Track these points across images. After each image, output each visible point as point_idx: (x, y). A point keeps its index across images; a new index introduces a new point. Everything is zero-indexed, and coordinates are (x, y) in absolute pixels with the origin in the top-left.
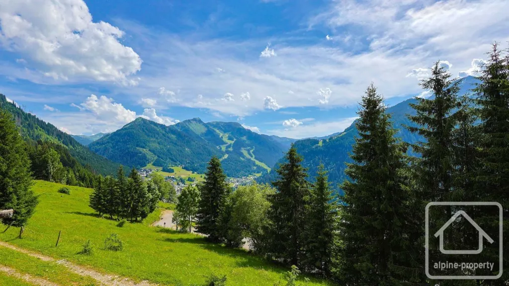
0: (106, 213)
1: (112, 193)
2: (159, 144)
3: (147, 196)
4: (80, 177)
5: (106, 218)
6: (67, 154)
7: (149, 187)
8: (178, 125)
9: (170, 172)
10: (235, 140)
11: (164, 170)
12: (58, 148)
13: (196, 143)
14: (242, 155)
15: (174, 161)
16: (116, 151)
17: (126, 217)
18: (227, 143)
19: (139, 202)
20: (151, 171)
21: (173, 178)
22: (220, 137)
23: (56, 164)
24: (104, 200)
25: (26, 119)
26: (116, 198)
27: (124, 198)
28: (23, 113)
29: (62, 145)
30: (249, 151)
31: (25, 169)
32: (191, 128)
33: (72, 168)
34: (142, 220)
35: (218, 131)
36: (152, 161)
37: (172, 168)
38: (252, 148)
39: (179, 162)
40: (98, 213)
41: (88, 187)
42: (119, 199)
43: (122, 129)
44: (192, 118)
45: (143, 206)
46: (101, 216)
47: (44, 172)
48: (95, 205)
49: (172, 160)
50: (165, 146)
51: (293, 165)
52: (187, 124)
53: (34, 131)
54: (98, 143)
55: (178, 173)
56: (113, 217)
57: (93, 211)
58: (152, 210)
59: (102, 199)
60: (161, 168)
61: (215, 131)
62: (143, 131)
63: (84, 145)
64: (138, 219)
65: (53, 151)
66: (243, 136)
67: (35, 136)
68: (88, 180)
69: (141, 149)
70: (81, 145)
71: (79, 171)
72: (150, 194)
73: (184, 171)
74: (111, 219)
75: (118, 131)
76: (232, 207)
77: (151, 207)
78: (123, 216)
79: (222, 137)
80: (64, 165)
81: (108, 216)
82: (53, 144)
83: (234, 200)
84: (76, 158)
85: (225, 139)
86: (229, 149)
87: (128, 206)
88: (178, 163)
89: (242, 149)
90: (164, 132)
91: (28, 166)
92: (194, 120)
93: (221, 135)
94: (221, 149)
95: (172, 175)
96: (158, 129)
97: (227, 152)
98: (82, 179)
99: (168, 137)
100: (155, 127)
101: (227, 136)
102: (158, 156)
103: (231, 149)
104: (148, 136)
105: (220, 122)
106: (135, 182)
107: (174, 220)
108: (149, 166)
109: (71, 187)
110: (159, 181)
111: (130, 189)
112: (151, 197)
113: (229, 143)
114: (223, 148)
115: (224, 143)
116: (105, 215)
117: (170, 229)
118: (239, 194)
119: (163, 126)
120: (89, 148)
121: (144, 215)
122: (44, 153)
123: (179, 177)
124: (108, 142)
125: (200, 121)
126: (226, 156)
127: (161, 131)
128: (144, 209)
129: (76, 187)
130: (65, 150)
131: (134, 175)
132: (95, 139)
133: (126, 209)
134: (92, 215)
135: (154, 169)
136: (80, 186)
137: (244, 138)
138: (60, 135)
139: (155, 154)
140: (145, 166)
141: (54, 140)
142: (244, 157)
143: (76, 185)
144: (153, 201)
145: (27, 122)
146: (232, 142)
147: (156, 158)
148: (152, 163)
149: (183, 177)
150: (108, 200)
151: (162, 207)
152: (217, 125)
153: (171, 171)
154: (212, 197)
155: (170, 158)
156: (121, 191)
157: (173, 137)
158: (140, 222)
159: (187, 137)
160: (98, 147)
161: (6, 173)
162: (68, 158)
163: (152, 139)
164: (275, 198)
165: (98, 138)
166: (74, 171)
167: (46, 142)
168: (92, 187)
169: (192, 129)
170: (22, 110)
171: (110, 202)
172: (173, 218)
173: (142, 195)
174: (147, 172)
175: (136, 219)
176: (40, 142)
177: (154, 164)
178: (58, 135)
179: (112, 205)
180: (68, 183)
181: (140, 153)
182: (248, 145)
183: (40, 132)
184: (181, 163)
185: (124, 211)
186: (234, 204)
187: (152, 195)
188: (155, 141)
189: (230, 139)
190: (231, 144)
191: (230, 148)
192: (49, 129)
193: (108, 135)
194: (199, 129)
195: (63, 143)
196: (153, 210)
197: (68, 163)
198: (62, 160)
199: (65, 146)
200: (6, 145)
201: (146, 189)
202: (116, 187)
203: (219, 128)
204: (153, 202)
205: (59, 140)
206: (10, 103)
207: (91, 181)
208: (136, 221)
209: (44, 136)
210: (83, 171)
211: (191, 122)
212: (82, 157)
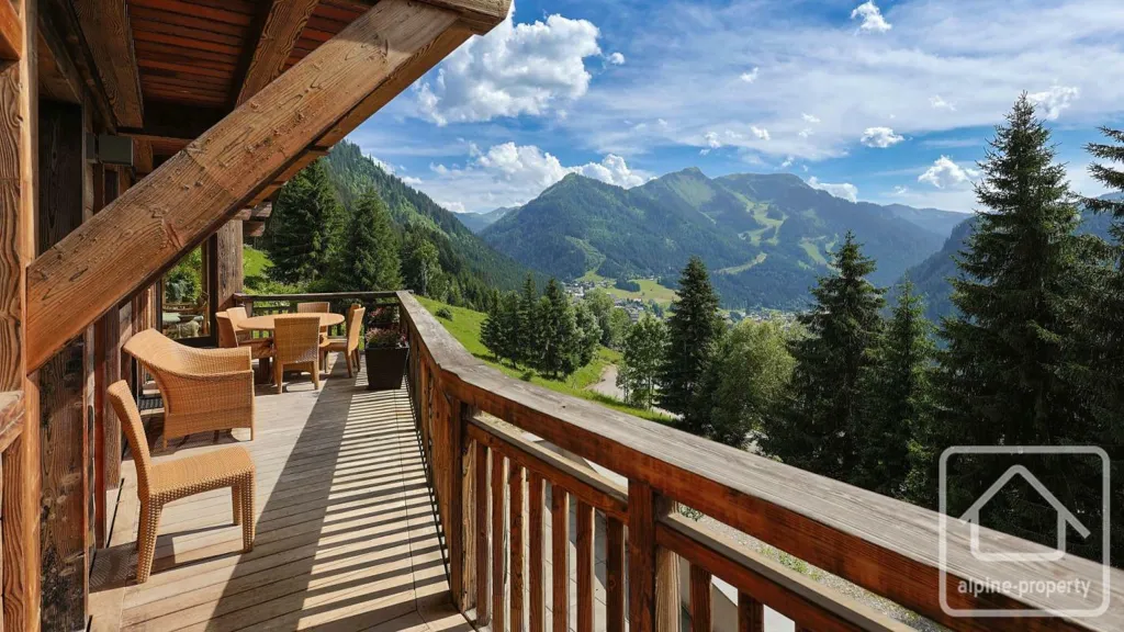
0: (504, 356)
1: (514, 321)
2: (609, 228)
3: (575, 331)
4: (468, 291)
5: (506, 365)
6: (448, 250)
7: (579, 316)
8: (649, 185)
9: (631, 291)
10: (785, 217)
11: (619, 286)
12: (434, 237)
13: (690, 227)
14: (802, 255)
15: (642, 268)
16: (529, 244)
17: (539, 368)
18: (765, 226)
19: (559, 342)
20: (593, 286)
21: (637, 302)
22: (748, 210)
23: (433, 268)
24: (503, 332)
25: (388, 185)
26: (521, 332)
27: (535, 332)
28: (384, 174)
29: (441, 232)
30: (821, 245)
31: (396, 272)
32: (678, 191)
33: (456, 274)
34: (565, 376)
35: (740, 197)
36: (596, 265)
37: (636, 281)
38: (832, 239)
39: (652, 268)
40: (493, 355)
41: (480, 311)
42: (527, 334)
43: (539, 198)
44: (682, 169)
45: (567, 351)
46: (497, 361)
47: (416, 280)
48: (488, 340)
49: (636, 263)
50: (622, 234)
51: (850, 281)
52: (669, 182)
53: (399, 208)
54: (497, 227)
55: (647, 292)
56: (517, 365)
57: (485, 351)
58: (585, 361)
59: (498, 330)
60: (613, 282)
61: (734, 198)
62: (579, 202)
63: (475, 232)
64: (560, 374)
65: (427, 244)
66: (807, 209)
67: (401, 215)
68: (481, 298)
69: (574, 240)
70: (470, 232)
71: (466, 280)
72: (581, 329)
73: (663, 288)
74: (514, 367)
75: (531, 203)
76: (720, 363)
77: (583, 356)
78: (531, 365)
79: (752, 212)
80: (445, 268)
81: (509, 362)
82: (426, 230)
83: (727, 350)
84: (462, 257)
85: (760, 217)
86: (769, 241)
87: (540, 347)
88: (650, 271)
89: (803, 239)
90: (620, 204)
91: (398, 268)
92: (686, 172)
93: (750, 206)
94: (748, 239)
95: (635, 297)
96: (608, 198)
97: (764, 248)
98: (471, 295)
99: (629, 214)
100: (603, 194)
101: (766, 207)
102: (608, 256)
103: (774, 241)
104: (589, 212)
105: (749, 175)
106: (553, 304)
107: (619, 381)
108: (590, 276)
109: (454, 308)
110: (603, 306)
111: (544, 317)
112: (583, 335)
113: (769, 227)
114: (755, 238)
115: (755, 225)
116: (503, 360)
117: (613, 398)
118: (739, 338)
119: (617, 190)
120: (481, 238)
121: (569, 369)
122: (415, 248)
123: (649, 303)
124: (514, 226)
125: (699, 176)
126: (762, 258)
127: (614, 201)
128: (569, 355)
129: (460, 309)
130: (446, 242)
131: (551, 291)
132: (493, 221)
133: (537, 353)
134: (484, 357)
135: (600, 282)
136: (468, 308)
137: (810, 213)
138: (438, 214)
139: (602, 251)
140: (583, 275)
141: (428, 223)
142: (807, 260)
143: (462, 306)
144: (587, 343)
145: (390, 192)
146: (778, 223)
147: (603, 258)
148: (596, 269)
149: (658, 301)
150: (509, 333)
151: (605, 358)
152: (742, 183)
153: (635, 288)
154: (689, 342)
155: (632, 260)
156: (530, 319)
157: (640, 213)
158: (561, 379)
159: (670, 212)
160: (496, 236)
161: (375, 277)
162: (450, 256)
163: (595, 219)
164: (803, 349)
165: (499, 217)
166: (459, 281)
167: (417, 228)
168: (486, 311)
169: (682, 195)
170: (382, 171)
171: (512, 337)
172: (618, 378)
173: (566, 331)
174: (585, 288)
175: (556, 373)
176: (407, 226)
177: (599, 273)
178: (434, 214)
179: (515, 343)
180: (451, 301)
181: (573, 248)
182: (821, 232)
183: (408, 209)
184: (655, 272)
185: (534, 357)
186: (726, 357)
187: (586, 332)
188: (602, 223)
189: (772, 215)
190: (774, 228)
191: (771, 237)
192: (421, 202)
193: (514, 211)
194: (695, 195)
195: (442, 227)
196: (587, 361)
197: (450, 266)
198: (442, 261)
199: (444, 233)
200: (374, 237)
201: (573, 319)
202: (520, 312)
203: (745, 190)
204: (588, 346)
205: (436, 223)
206: (365, 159)
207: (485, 300)
208: (554, 377)
209: (414, 217)
210: (474, 281)
211: (678, 179)
212: (471, 255)
